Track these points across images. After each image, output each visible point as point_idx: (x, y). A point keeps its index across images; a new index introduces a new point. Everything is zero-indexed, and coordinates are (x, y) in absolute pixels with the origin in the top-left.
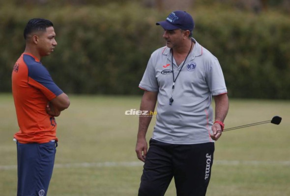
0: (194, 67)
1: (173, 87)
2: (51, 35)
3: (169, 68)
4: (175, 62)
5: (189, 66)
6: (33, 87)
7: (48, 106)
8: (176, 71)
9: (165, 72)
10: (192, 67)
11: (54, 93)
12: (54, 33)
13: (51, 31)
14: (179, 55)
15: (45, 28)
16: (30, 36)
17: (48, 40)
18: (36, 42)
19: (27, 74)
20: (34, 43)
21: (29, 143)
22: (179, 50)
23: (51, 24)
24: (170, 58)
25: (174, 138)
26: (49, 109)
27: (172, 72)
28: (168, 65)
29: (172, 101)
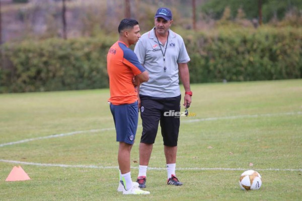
0: (174, 45)
1: (164, 60)
2: (137, 31)
3: (158, 47)
4: (161, 43)
5: (171, 45)
6: (126, 65)
7: (134, 79)
8: (163, 49)
9: (155, 50)
10: (172, 45)
11: (140, 70)
12: (139, 29)
13: (137, 28)
14: (162, 38)
15: (133, 26)
16: (122, 31)
17: (135, 35)
18: (127, 36)
19: (123, 56)
20: (125, 36)
21: (121, 105)
22: (162, 35)
23: (137, 23)
24: (156, 40)
25: (165, 94)
26: (134, 81)
27: (161, 49)
28: (156, 46)
29: (165, 69)
